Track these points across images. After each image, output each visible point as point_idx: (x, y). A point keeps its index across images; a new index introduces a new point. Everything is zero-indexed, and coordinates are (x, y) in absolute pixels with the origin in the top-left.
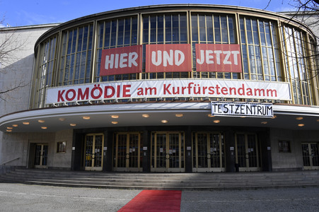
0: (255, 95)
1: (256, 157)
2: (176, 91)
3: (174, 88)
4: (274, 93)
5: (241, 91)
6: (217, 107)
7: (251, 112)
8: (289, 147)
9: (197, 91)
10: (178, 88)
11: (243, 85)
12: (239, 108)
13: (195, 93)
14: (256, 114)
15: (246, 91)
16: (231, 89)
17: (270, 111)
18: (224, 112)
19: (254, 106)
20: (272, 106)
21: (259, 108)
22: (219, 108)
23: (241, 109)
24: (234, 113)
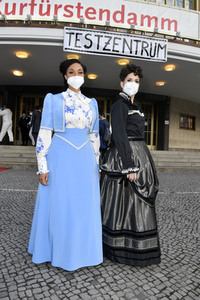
0: (142, 25)
2: (10, 9)
3: (7, 5)
4: (173, 25)
5: (119, 17)
6: (73, 37)
7: (131, 49)
8: (194, 124)
9: (44, 10)
10: (14, 5)
11: (123, 7)
12: (111, 42)
13: (41, 13)
14: (139, 54)
15: (126, 18)
16: (101, 11)
17: (162, 52)
18: (85, 46)
19: (137, 41)
20: (167, 43)
21: (145, 45)
22: (77, 40)
23: (115, 44)
24: (101, 50)
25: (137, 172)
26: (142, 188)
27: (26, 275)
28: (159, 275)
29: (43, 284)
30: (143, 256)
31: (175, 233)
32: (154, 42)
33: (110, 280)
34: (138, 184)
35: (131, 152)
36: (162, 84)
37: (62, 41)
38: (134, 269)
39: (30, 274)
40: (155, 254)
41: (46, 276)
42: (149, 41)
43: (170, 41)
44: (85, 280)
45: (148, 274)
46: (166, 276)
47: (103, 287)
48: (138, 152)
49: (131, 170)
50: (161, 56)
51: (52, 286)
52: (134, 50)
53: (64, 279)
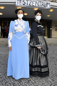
1: (45, 33)
7: (38, 5)
12: (32, 2)
14: (41, 6)
17: (48, 5)
18: (23, 4)
19: (40, 2)
20: (50, 2)
21: (43, 3)
22: (20, 2)
23: (33, 3)
24: (28, 5)
25: (41, 46)
26: (42, 51)
27: (6, 81)
28: (50, 80)
29: (11, 84)
30: (43, 74)
31: (54, 66)
32: (46, 2)
33: (33, 82)
34: (41, 50)
35: (38, 39)
36: (49, 16)
37: (15, 3)
38: (41, 78)
39: (7, 81)
40: (47, 73)
41: (12, 81)
42: (44, 2)
43: (51, 1)
44: (25, 82)
45: (46, 80)
46: (52, 80)
47: (31, 85)
48: (41, 39)
49: (38, 45)
50: (48, 7)
51: (14, 84)
52: (39, 5)
53: (18, 82)
